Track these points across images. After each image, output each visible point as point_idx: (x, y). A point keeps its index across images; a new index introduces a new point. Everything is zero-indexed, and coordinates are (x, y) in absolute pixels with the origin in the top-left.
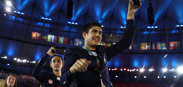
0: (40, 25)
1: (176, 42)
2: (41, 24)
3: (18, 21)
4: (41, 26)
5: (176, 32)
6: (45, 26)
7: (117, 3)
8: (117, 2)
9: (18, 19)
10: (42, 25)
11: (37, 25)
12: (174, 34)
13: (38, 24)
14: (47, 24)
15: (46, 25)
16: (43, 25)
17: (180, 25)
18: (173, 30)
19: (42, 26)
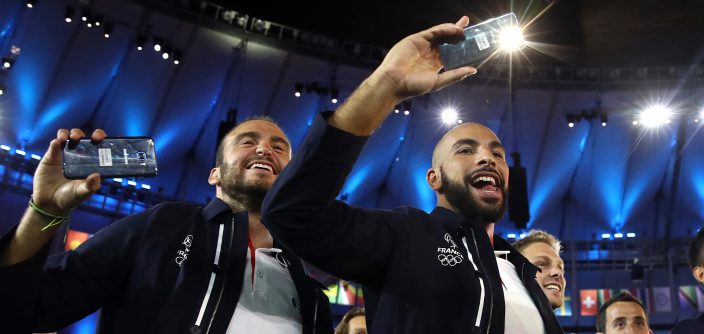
0: (104, 203)
1: (602, 292)
2: (110, 201)
3: (15, 184)
4: (107, 208)
5: (600, 254)
6: (125, 212)
7: (402, 142)
8: (402, 139)
9: (16, 175)
10: (111, 206)
11: (92, 205)
12: (594, 262)
13: (96, 202)
14: (134, 203)
15: (129, 206)
16: (118, 207)
17: (613, 232)
18: (592, 249)
19: (113, 210)
